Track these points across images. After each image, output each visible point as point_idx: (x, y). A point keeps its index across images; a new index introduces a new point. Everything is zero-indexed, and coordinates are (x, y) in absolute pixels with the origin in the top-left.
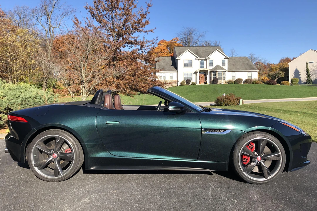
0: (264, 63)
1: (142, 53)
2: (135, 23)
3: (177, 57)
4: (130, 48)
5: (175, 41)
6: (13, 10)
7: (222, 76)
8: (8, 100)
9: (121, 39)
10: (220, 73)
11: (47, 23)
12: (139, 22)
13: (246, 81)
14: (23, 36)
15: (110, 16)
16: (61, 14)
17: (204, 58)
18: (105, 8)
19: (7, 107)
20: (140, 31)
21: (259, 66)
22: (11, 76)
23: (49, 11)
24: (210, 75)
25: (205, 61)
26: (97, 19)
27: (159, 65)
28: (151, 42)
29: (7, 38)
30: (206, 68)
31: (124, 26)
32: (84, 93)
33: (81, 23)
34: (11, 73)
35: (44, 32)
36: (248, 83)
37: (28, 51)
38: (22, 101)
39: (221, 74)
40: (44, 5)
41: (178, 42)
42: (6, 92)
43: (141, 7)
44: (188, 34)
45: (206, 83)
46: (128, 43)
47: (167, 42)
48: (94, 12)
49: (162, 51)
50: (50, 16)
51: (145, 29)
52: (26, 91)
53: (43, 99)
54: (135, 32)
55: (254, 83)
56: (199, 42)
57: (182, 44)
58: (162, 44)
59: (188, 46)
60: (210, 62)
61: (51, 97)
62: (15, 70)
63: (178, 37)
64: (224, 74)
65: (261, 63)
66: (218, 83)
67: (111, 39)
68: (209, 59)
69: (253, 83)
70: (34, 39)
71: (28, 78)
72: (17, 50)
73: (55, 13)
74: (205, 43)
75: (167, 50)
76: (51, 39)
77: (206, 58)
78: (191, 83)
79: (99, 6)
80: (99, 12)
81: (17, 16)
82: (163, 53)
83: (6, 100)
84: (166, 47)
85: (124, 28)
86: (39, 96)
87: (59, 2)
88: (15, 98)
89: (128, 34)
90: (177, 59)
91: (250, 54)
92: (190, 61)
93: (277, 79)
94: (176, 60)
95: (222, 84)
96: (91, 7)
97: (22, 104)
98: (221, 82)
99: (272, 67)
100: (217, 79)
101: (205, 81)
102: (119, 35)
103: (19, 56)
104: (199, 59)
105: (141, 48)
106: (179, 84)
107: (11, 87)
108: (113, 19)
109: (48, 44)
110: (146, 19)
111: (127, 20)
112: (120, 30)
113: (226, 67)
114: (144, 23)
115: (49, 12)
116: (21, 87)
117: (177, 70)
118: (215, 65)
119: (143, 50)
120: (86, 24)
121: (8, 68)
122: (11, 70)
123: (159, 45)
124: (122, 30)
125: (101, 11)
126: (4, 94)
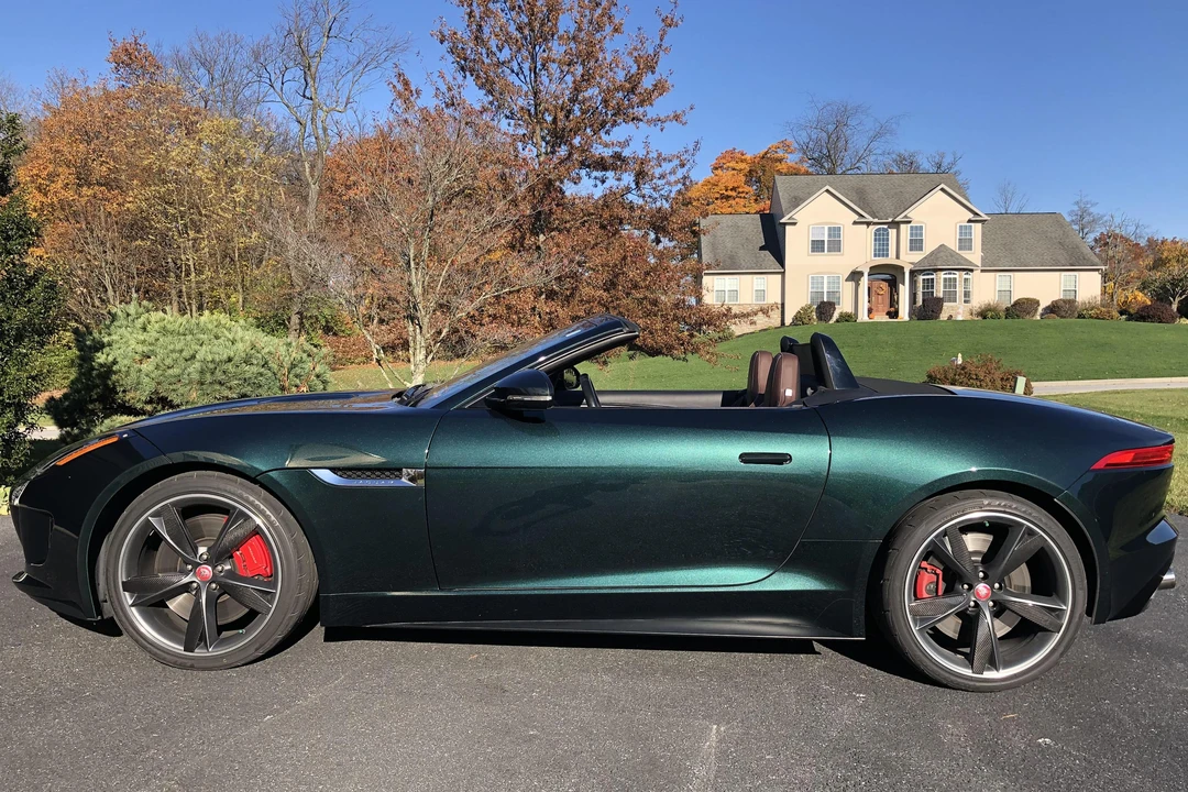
0: (1132, 238)
1: (641, 202)
2: (617, 90)
3: (783, 217)
4: (598, 183)
5: (780, 154)
6: (185, 51)
7: (960, 290)
8: (157, 367)
9: (563, 151)
10: (952, 276)
11: (304, 96)
12: (632, 85)
13: (1053, 309)
14: (223, 143)
15: (526, 66)
16: (354, 59)
17: (890, 220)
18: (508, 39)
19: (156, 392)
20: (633, 119)
21: (1111, 252)
22: (181, 291)
23: (313, 50)
24: (913, 283)
25: (893, 232)
26: (478, 77)
27: (714, 247)
28: (676, 162)
29: (167, 151)
30: (898, 257)
31: (573, 100)
32: (418, 347)
33: (418, 92)
34: (178, 277)
35: (295, 127)
36: (1062, 317)
37: (238, 200)
38: (202, 372)
39: (955, 279)
40: (293, 30)
41: (792, 159)
42: (152, 340)
43: (639, 29)
44: (831, 128)
45: (894, 314)
46: (589, 166)
47: (748, 156)
48: (469, 52)
49: (730, 193)
50: (313, 70)
51: (652, 112)
52: (217, 337)
53: (275, 367)
54: (615, 124)
55: (1084, 317)
56: (872, 158)
57: (805, 166)
58: (731, 165)
59: (831, 172)
60: (912, 235)
61: (301, 361)
62: (192, 266)
63: (790, 140)
64: (966, 280)
65: (1122, 237)
66: (944, 316)
67: (529, 152)
68: (910, 222)
69: (1081, 316)
70: (258, 153)
71: (237, 298)
72: (202, 194)
73: (333, 57)
74: (895, 161)
75: (747, 189)
76: (319, 154)
77: (897, 219)
78: (836, 316)
79: (486, 30)
80: (484, 51)
81: (202, 70)
82: (732, 202)
83: (151, 368)
84: (743, 179)
85: (576, 107)
86: (260, 356)
87: (347, 15)
88: (182, 363)
89: (588, 130)
90: (785, 224)
91: (1077, 203)
92: (835, 232)
93: (1177, 299)
94: (779, 228)
95: (960, 318)
96: (455, 33)
97: (202, 384)
98: (952, 313)
99: (1165, 254)
100: (940, 301)
101: (892, 309)
102: (558, 137)
103: (205, 215)
104: (868, 224)
105: (637, 184)
106: (788, 321)
107: (169, 326)
108: (535, 77)
109: (307, 170)
110: (657, 76)
111: (587, 78)
112: (561, 115)
113: (975, 256)
114: (650, 87)
115: (311, 54)
116: (202, 324)
117: (783, 265)
118: (929, 246)
119: (646, 189)
120: (436, 95)
121: (170, 260)
122: (180, 267)
123: (717, 169)
124: (567, 117)
125: (494, 49)
126: (145, 349)
